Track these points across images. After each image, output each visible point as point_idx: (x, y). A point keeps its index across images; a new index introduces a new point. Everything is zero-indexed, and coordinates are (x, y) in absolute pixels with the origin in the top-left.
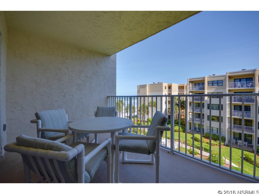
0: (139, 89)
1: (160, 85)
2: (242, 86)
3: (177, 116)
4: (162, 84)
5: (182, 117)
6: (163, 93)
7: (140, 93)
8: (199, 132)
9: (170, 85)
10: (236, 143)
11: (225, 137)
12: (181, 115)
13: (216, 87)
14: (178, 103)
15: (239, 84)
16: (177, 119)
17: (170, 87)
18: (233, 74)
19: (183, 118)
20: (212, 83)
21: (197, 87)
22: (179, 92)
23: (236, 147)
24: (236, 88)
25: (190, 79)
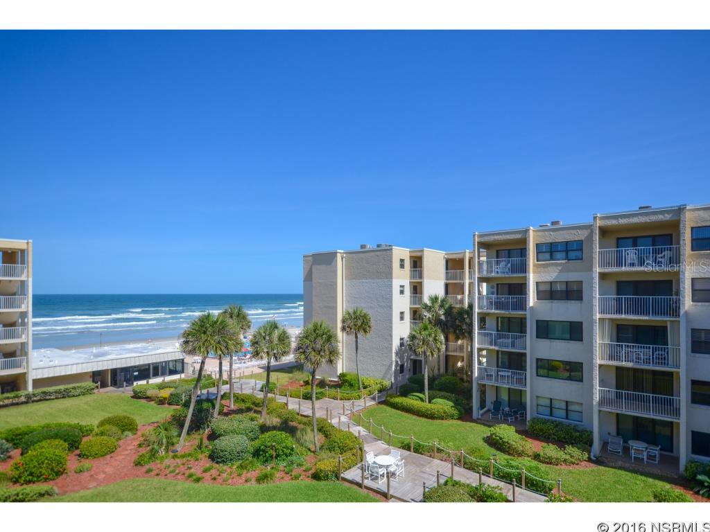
0: (311, 269)
1: (384, 252)
2: (641, 263)
3: (439, 362)
4: (391, 249)
5: (459, 364)
6: (392, 282)
7: (314, 281)
8: (511, 416)
9: (418, 254)
10: (626, 450)
11: (592, 432)
12: (457, 359)
13: (560, 264)
14: (443, 317)
15: (631, 254)
16: (443, 370)
17: (417, 263)
18: (614, 222)
19: (462, 368)
20: (549, 251)
21: (502, 264)
22: (447, 279)
23: (627, 465)
24: (623, 268)
25: (480, 236)
